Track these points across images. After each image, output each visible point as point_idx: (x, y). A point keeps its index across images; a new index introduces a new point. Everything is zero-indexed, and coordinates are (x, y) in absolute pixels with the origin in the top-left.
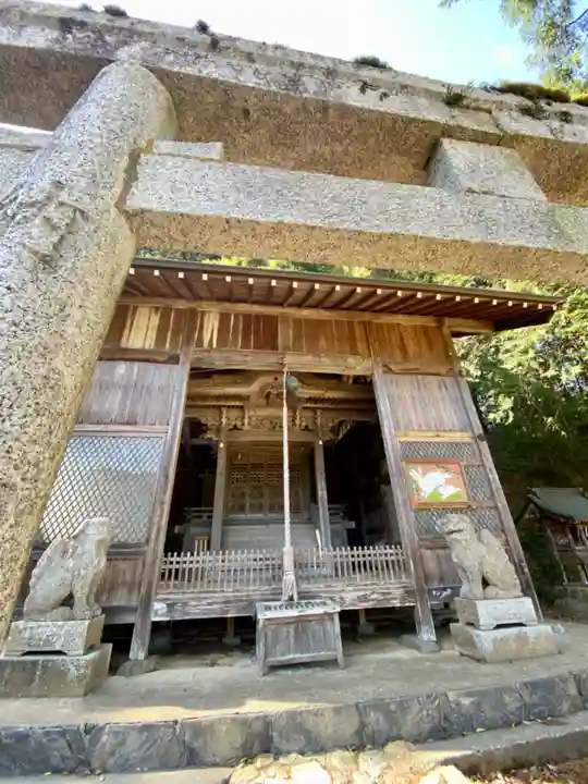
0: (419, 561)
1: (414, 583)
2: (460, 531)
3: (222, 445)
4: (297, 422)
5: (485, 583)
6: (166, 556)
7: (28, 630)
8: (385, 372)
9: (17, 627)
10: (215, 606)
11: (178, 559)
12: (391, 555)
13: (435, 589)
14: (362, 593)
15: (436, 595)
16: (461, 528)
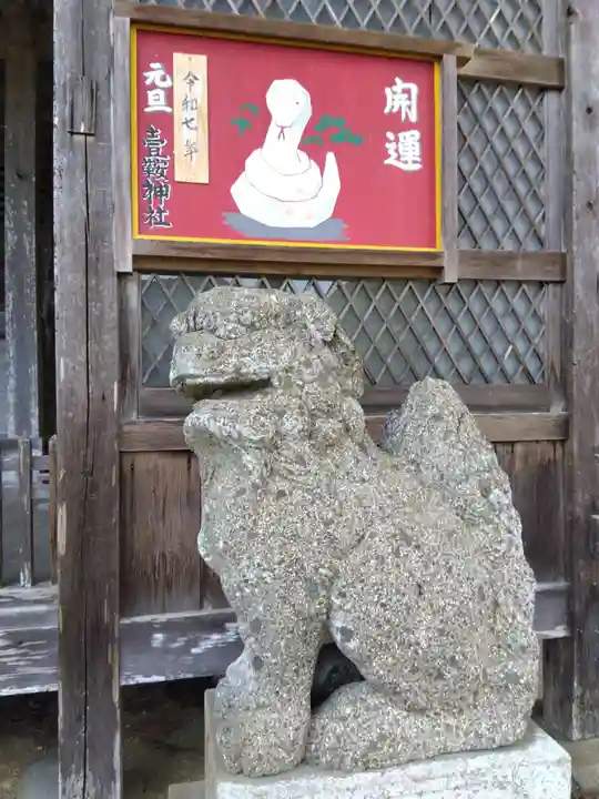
15: (165, 650)
16: (253, 367)
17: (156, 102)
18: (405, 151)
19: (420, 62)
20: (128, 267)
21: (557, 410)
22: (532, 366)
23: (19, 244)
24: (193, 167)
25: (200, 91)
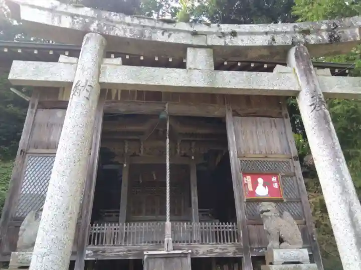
0: (247, 233)
1: (242, 244)
2: (268, 211)
3: (125, 165)
4: (178, 151)
5: (281, 241)
6: (92, 225)
7: (21, 256)
8: (233, 115)
9: (14, 254)
10: (121, 253)
11: (99, 227)
12: (230, 228)
13: (256, 248)
14: (210, 249)
15: (256, 251)
16: (269, 209)
17: (245, 182)
18: (276, 185)
19: (276, 175)
20: (245, 201)
21: (304, 220)
22: (299, 213)
23: (195, 199)
24: (250, 189)
25: (250, 180)
